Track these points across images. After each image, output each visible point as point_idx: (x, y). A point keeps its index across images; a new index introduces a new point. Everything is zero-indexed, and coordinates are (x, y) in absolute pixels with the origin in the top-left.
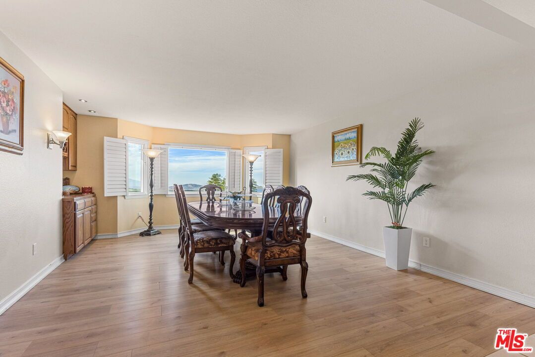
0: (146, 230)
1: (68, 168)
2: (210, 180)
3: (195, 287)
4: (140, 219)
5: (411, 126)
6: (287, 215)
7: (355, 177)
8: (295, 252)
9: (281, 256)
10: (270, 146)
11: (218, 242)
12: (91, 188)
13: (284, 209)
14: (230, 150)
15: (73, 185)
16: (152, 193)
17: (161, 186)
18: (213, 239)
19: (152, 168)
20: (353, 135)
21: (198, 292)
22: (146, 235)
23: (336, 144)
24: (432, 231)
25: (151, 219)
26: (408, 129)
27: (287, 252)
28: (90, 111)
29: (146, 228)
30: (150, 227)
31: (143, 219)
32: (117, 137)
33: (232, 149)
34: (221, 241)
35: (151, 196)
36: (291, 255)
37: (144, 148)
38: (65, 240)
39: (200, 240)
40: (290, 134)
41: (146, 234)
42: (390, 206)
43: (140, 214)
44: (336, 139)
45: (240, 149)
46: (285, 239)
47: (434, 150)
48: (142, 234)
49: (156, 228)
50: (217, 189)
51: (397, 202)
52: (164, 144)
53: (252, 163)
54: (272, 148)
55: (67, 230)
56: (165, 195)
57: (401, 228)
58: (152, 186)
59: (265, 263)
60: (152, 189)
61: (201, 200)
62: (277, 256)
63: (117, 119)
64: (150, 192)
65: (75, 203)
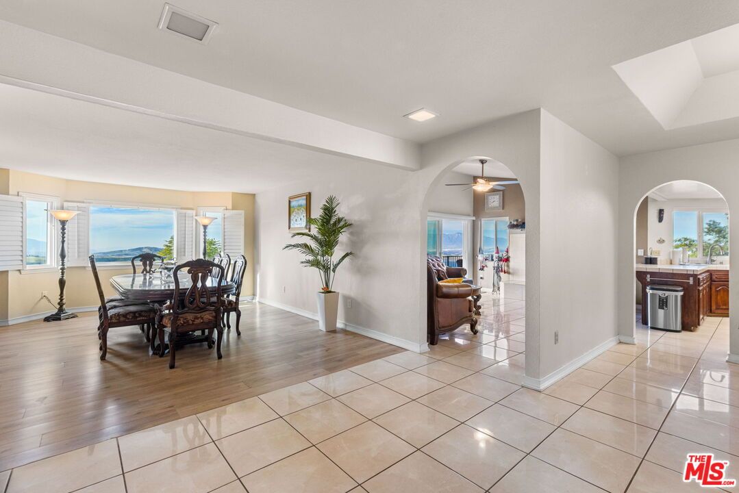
0: (54, 313)
2: (167, 243)
3: (108, 362)
4: (44, 299)
5: (327, 202)
6: (199, 285)
7: (291, 245)
8: (211, 318)
9: (195, 323)
10: (230, 207)
11: (137, 315)
13: (196, 279)
14: (178, 209)
16: (63, 265)
17: (79, 256)
18: (131, 312)
19: (63, 234)
20: (303, 202)
21: (113, 368)
22: (54, 320)
23: (292, 209)
24: (352, 294)
25: (61, 299)
26: (325, 205)
27: (202, 318)
29: (55, 311)
30: (61, 310)
31: (49, 301)
33: (181, 209)
34: (139, 314)
35: (63, 269)
36: (206, 320)
37: (52, 208)
39: (115, 315)
40: (254, 193)
41: (56, 318)
42: (322, 273)
43: (45, 293)
44: (292, 204)
45: (192, 209)
46: (198, 306)
47: (353, 222)
48: (47, 319)
49: (69, 310)
50: (156, 258)
51: (326, 269)
52: (83, 202)
53: (205, 227)
54: (232, 210)
56: (85, 267)
57: (330, 292)
58: (63, 256)
59: (177, 329)
60: (63, 260)
61: (135, 272)
62: (191, 322)
64: (61, 264)
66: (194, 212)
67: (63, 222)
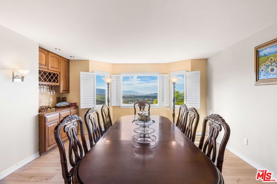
1: (60, 92)
10: (190, 69)
12: (75, 103)
14: (160, 74)
15: (68, 101)
17: (117, 101)
19: (108, 90)
28: (71, 57)
32: (89, 72)
33: (161, 74)
38: (40, 142)
40: (206, 58)
52: (119, 74)
53: (174, 84)
54: (191, 71)
55: (41, 136)
56: (119, 106)
58: (108, 101)
60: (108, 103)
63: (89, 60)
65: (45, 117)
66: (168, 75)
67: (108, 84)
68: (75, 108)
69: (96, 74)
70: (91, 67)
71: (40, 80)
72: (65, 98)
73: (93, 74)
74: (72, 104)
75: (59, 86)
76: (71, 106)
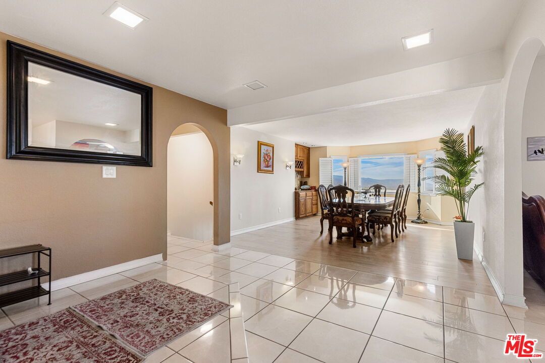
1: (304, 177)
6: (342, 200)
8: (351, 221)
12: (314, 186)
14: (405, 155)
15: (309, 185)
19: (345, 174)
28: (312, 146)
32: (327, 158)
36: (348, 222)
45: (416, 153)
46: (342, 213)
50: (382, 188)
52: (357, 157)
53: (419, 166)
55: (296, 206)
62: (340, 222)
63: (326, 147)
65: (299, 193)
66: (416, 156)
67: (345, 169)
68: (315, 191)
69: (333, 158)
70: (329, 152)
71: (296, 167)
72: (306, 182)
73: (330, 159)
74: (312, 187)
75: (304, 171)
76: (312, 189)
